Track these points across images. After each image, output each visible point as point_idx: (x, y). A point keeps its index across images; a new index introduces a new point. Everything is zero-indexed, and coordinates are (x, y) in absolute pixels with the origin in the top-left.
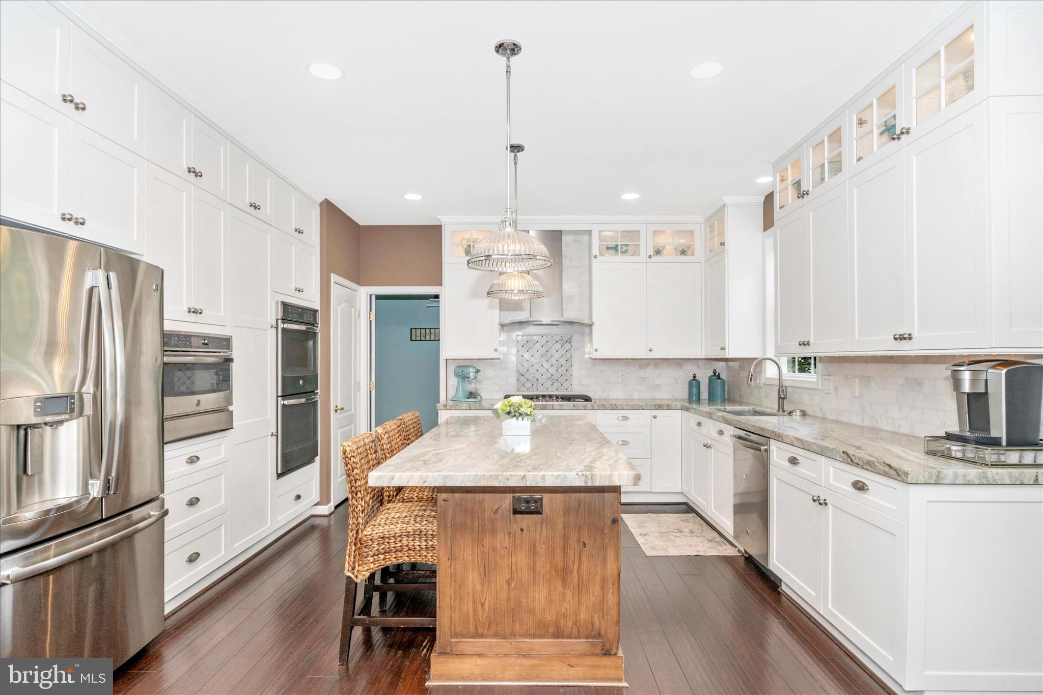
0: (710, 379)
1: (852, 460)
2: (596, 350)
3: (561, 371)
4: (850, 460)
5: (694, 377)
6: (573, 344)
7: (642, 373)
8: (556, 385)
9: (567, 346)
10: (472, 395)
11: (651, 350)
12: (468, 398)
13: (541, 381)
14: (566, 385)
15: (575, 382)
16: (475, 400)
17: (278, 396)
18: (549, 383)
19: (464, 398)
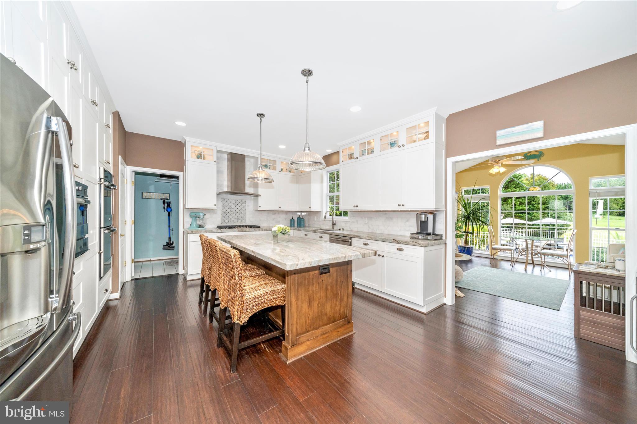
0: (298, 218)
1: (397, 242)
2: (260, 207)
3: (242, 215)
4: (396, 242)
5: (292, 218)
6: (246, 204)
7: (274, 216)
8: (239, 221)
9: (244, 204)
10: (200, 226)
11: (280, 207)
12: (199, 228)
13: (233, 219)
14: (243, 221)
15: (247, 220)
16: (203, 228)
17: (101, 228)
18: (236, 220)
19: (197, 228)
